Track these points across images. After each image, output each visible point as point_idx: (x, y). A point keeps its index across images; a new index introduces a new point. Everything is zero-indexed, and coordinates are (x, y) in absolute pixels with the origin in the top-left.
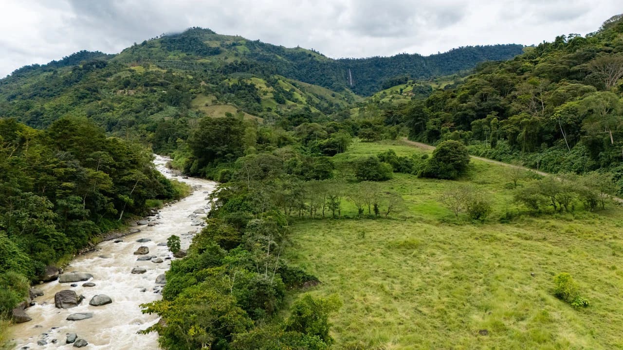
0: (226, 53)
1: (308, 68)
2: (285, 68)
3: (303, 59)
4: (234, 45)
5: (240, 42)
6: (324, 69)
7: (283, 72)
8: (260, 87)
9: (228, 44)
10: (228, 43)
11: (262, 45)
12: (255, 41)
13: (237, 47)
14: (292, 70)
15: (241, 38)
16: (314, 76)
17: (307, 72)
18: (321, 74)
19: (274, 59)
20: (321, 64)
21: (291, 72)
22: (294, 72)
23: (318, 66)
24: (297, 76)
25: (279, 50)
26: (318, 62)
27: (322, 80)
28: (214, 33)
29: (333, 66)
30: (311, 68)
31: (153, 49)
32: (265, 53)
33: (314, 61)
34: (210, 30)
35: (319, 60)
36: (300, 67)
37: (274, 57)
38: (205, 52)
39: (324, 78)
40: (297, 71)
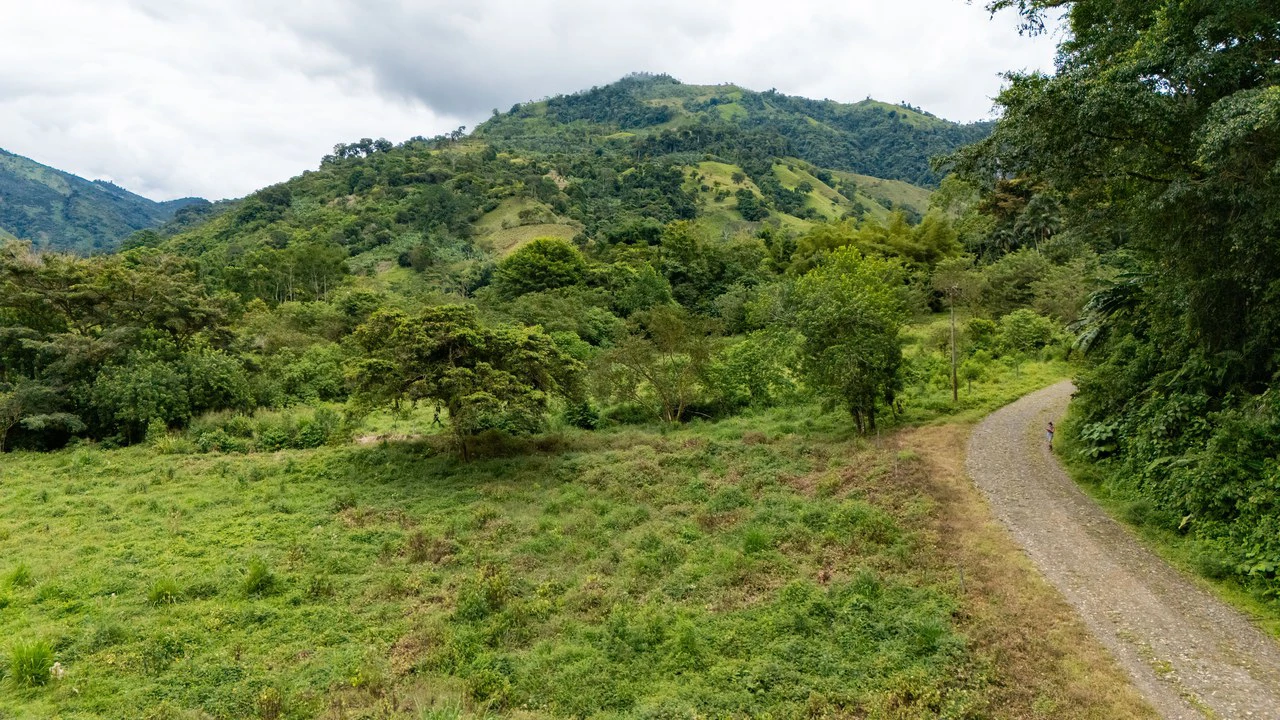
0: (681, 118)
1: (886, 142)
2: (826, 147)
3: (875, 124)
4: (714, 102)
5: (728, 95)
6: (925, 144)
7: (820, 155)
8: (717, 184)
9: (702, 102)
10: (701, 100)
11: (781, 100)
12: (764, 94)
13: (720, 107)
14: (842, 151)
15: (733, 88)
16: (898, 160)
17: (882, 155)
18: (917, 155)
19: (801, 127)
20: (918, 133)
21: (840, 155)
22: (848, 155)
23: (910, 137)
24: (854, 164)
25: (820, 109)
26: (910, 128)
27: (919, 169)
28: (675, 82)
29: (950, 136)
30: (893, 144)
31: (528, 120)
32: (785, 117)
33: (901, 125)
34: (670, 77)
35: (914, 124)
36: (865, 143)
37: (801, 121)
38: (636, 119)
39: (923, 166)
40: (856, 152)
